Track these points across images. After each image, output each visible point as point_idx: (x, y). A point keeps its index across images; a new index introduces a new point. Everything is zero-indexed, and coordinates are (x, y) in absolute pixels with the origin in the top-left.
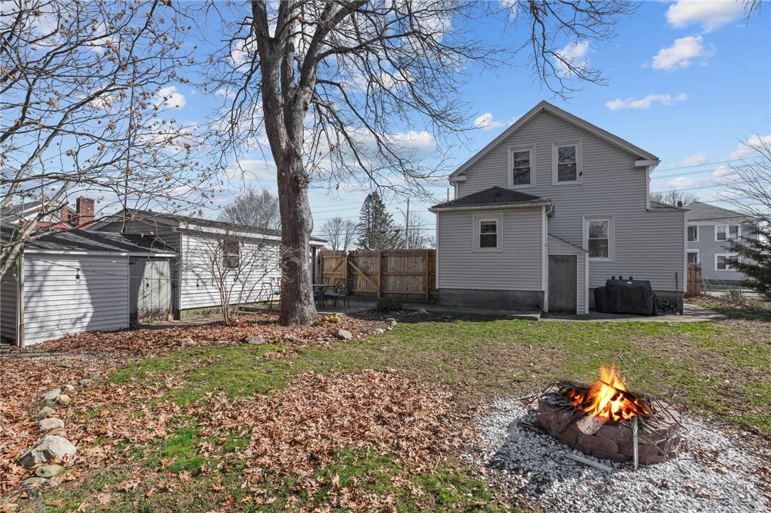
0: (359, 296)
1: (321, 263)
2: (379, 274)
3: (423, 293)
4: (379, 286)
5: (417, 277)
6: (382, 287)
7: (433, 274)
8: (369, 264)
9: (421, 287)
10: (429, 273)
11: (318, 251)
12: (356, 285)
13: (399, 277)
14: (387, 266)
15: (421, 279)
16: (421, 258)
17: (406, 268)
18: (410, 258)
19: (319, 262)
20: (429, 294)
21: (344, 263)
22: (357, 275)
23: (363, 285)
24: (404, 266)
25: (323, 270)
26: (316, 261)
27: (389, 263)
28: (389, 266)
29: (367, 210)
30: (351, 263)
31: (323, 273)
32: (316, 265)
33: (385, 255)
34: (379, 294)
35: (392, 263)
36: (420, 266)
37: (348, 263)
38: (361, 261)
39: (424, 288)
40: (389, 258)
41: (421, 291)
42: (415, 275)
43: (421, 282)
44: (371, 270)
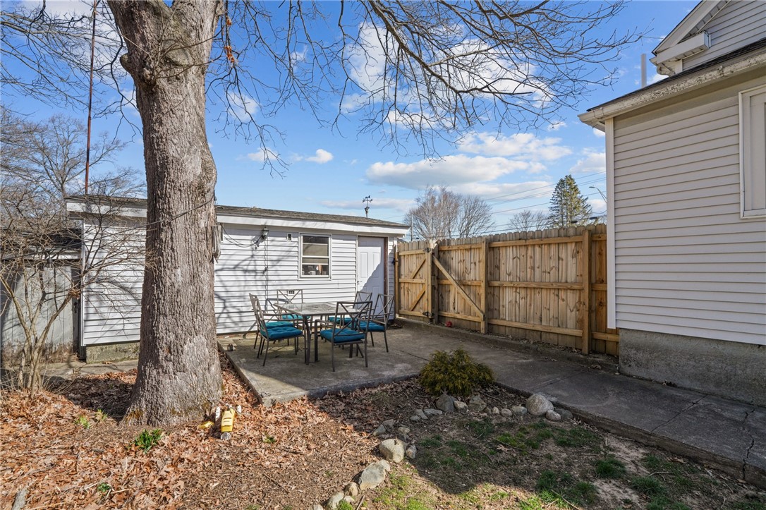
0: (450, 325)
1: (397, 263)
2: (483, 285)
3: (578, 332)
4: (483, 308)
5: (562, 294)
6: (491, 311)
7: (600, 287)
8: (468, 266)
9: (572, 317)
10: (591, 284)
11: (391, 244)
12: (448, 303)
13: (523, 292)
14: (498, 268)
15: (571, 298)
16: (571, 247)
17: (537, 271)
18: (545, 248)
19: (394, 262)
20: (592, 339)
21: (426, 263)
22: (449, 285)
23: (459, 306)
24: (533, 268)
25: (399, 276)
26: (389, 260)
27: (503, 261)
28: (503, 268)
29: (559, 199)
30: (437, 263)
31: (401, 280)
32: (388, 268)
33: (495, 244)
34: (483, 325)
35: (509, 260)
36: (571, 267)
37: (433, 263)
38: (455, 259)
39: (579, 323)
40: (503, 252)
41: (571, 330)
42: (558, 288)
43: (572, 305)
44: (472, 276)
